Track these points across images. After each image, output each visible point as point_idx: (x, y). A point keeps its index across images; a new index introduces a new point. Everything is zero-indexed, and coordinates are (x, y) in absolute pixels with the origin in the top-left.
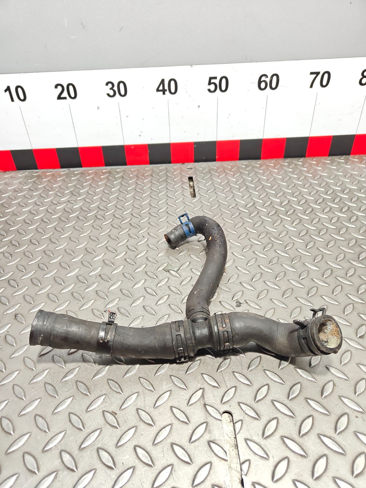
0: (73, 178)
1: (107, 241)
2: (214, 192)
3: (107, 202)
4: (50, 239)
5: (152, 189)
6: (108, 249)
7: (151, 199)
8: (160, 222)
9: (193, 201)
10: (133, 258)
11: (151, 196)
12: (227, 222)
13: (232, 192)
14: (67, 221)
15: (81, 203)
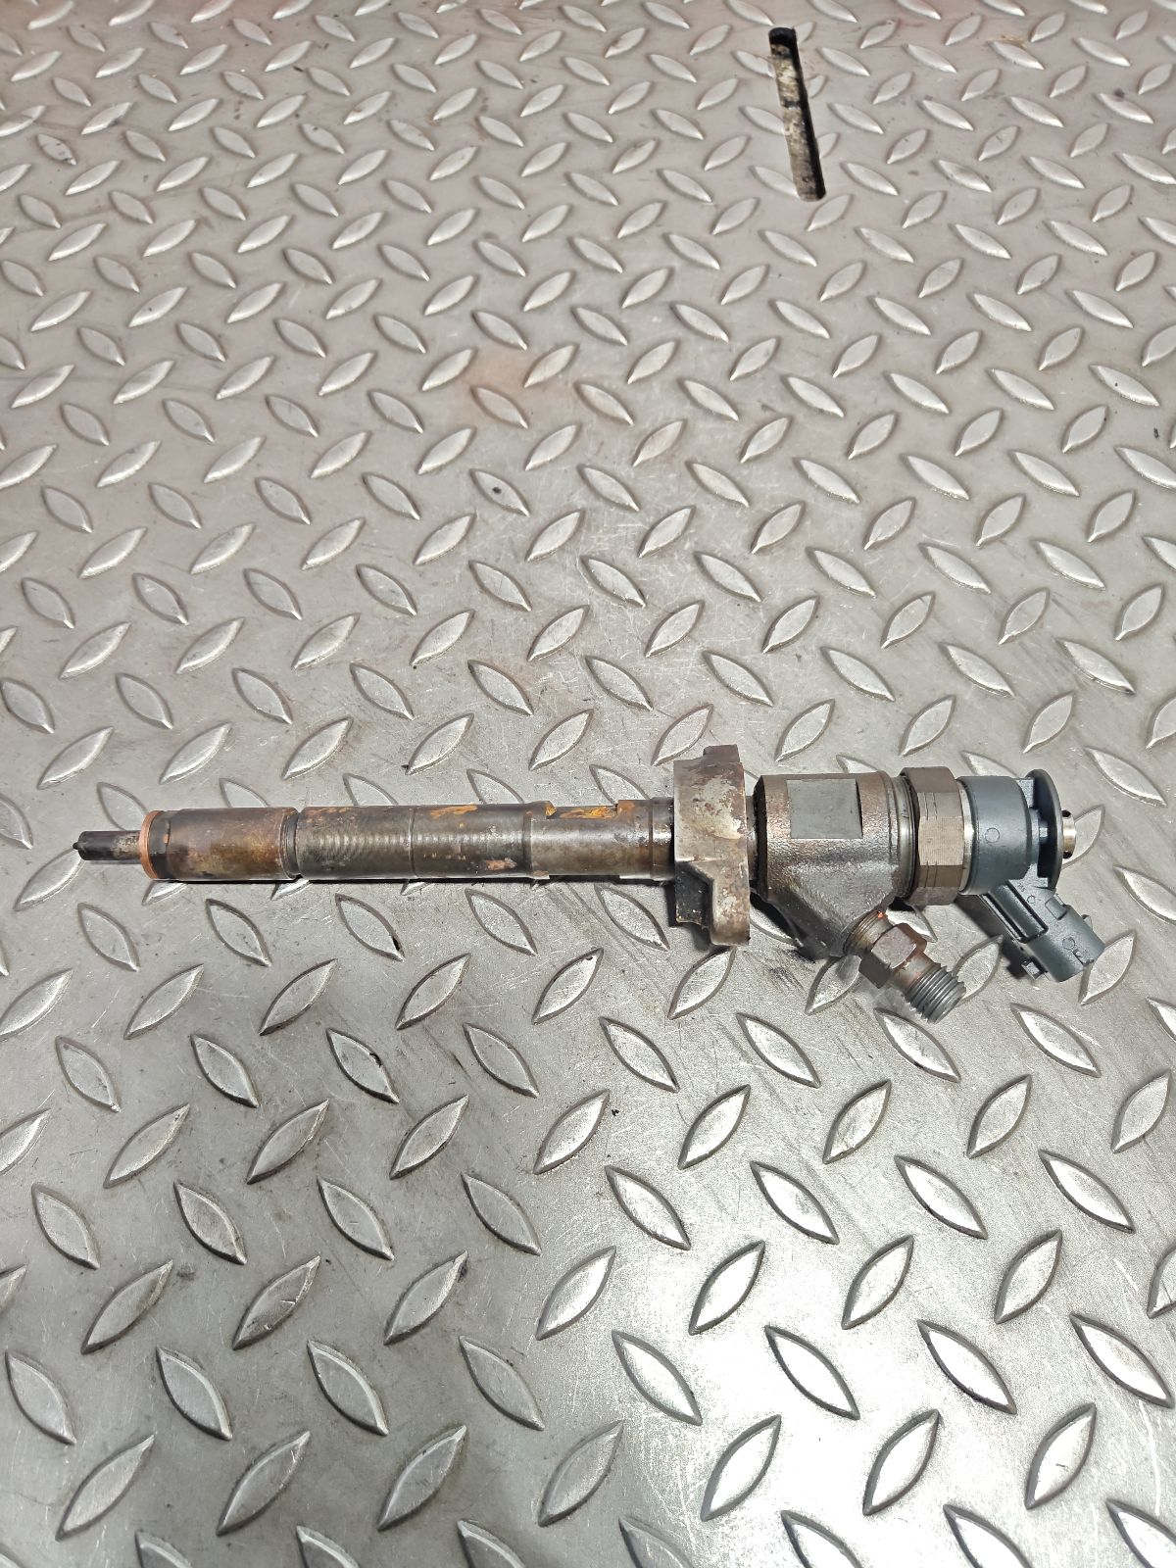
0: (116, 21)
1: (356, 524)
2: (929, 156)
3: (328, 215)
4: (43, 495)
5: (575, 118)
6: (370, 586)
7: (577, 200)
8: (639, 381)
9: (813, 226)
10: (515, 661)
11: (568, 178)
12: (1017, 400)
13: (1026, 162)
14: (119, 360)
15: (184, 220)
